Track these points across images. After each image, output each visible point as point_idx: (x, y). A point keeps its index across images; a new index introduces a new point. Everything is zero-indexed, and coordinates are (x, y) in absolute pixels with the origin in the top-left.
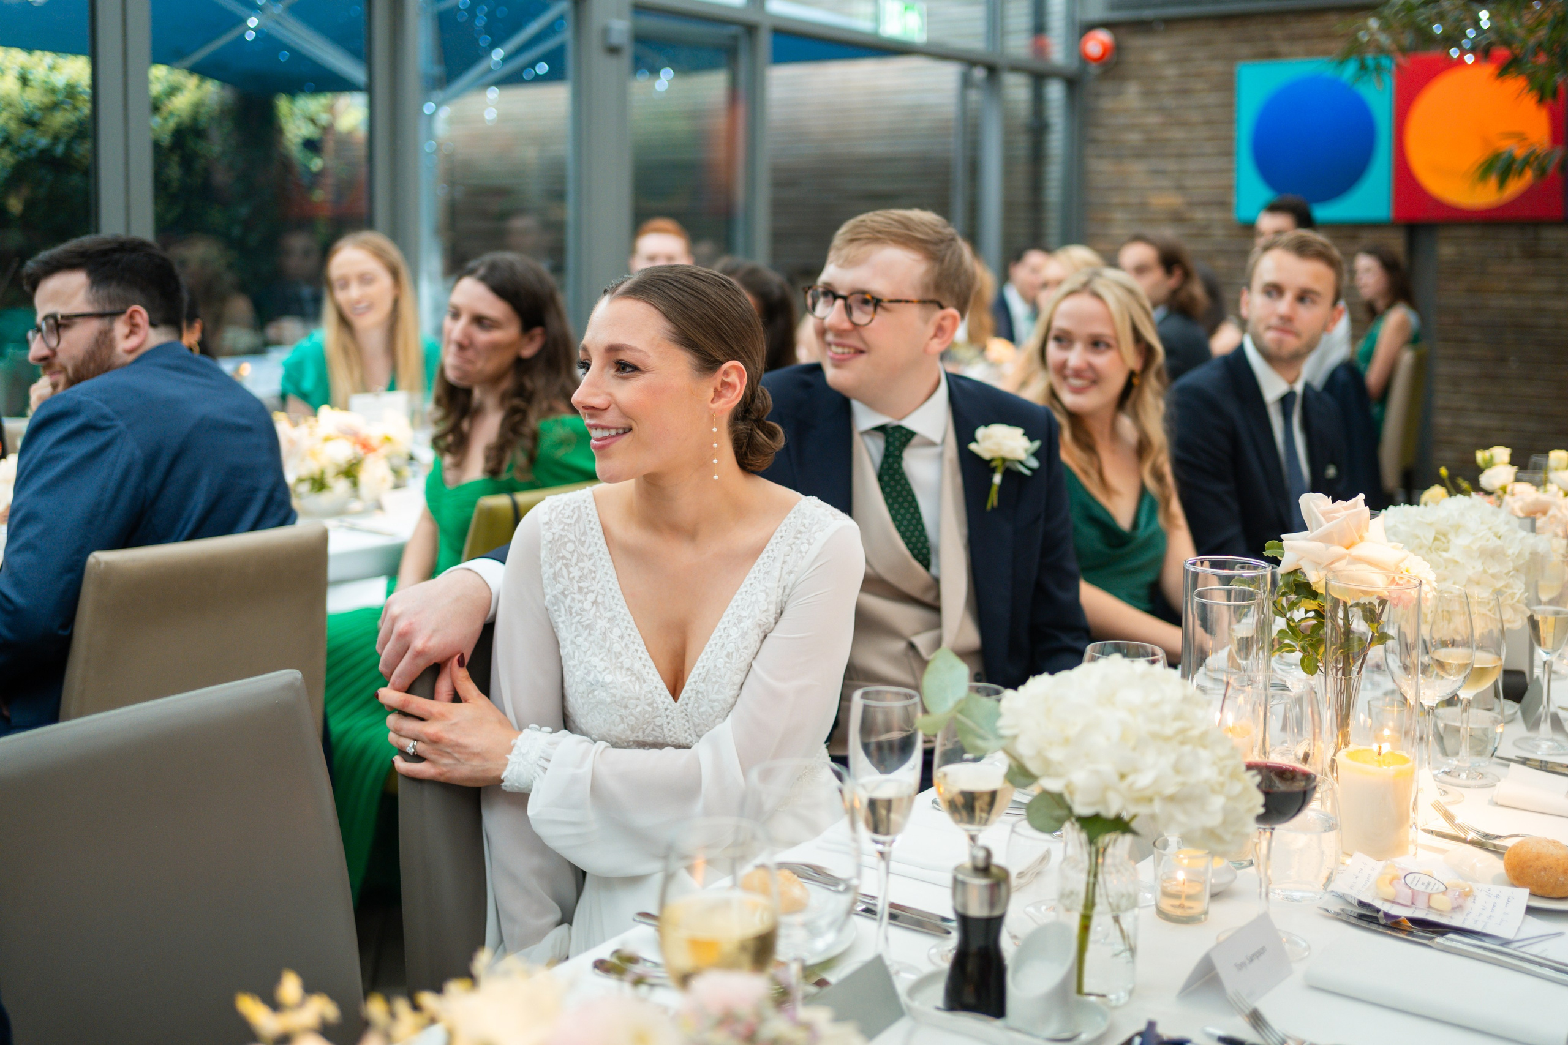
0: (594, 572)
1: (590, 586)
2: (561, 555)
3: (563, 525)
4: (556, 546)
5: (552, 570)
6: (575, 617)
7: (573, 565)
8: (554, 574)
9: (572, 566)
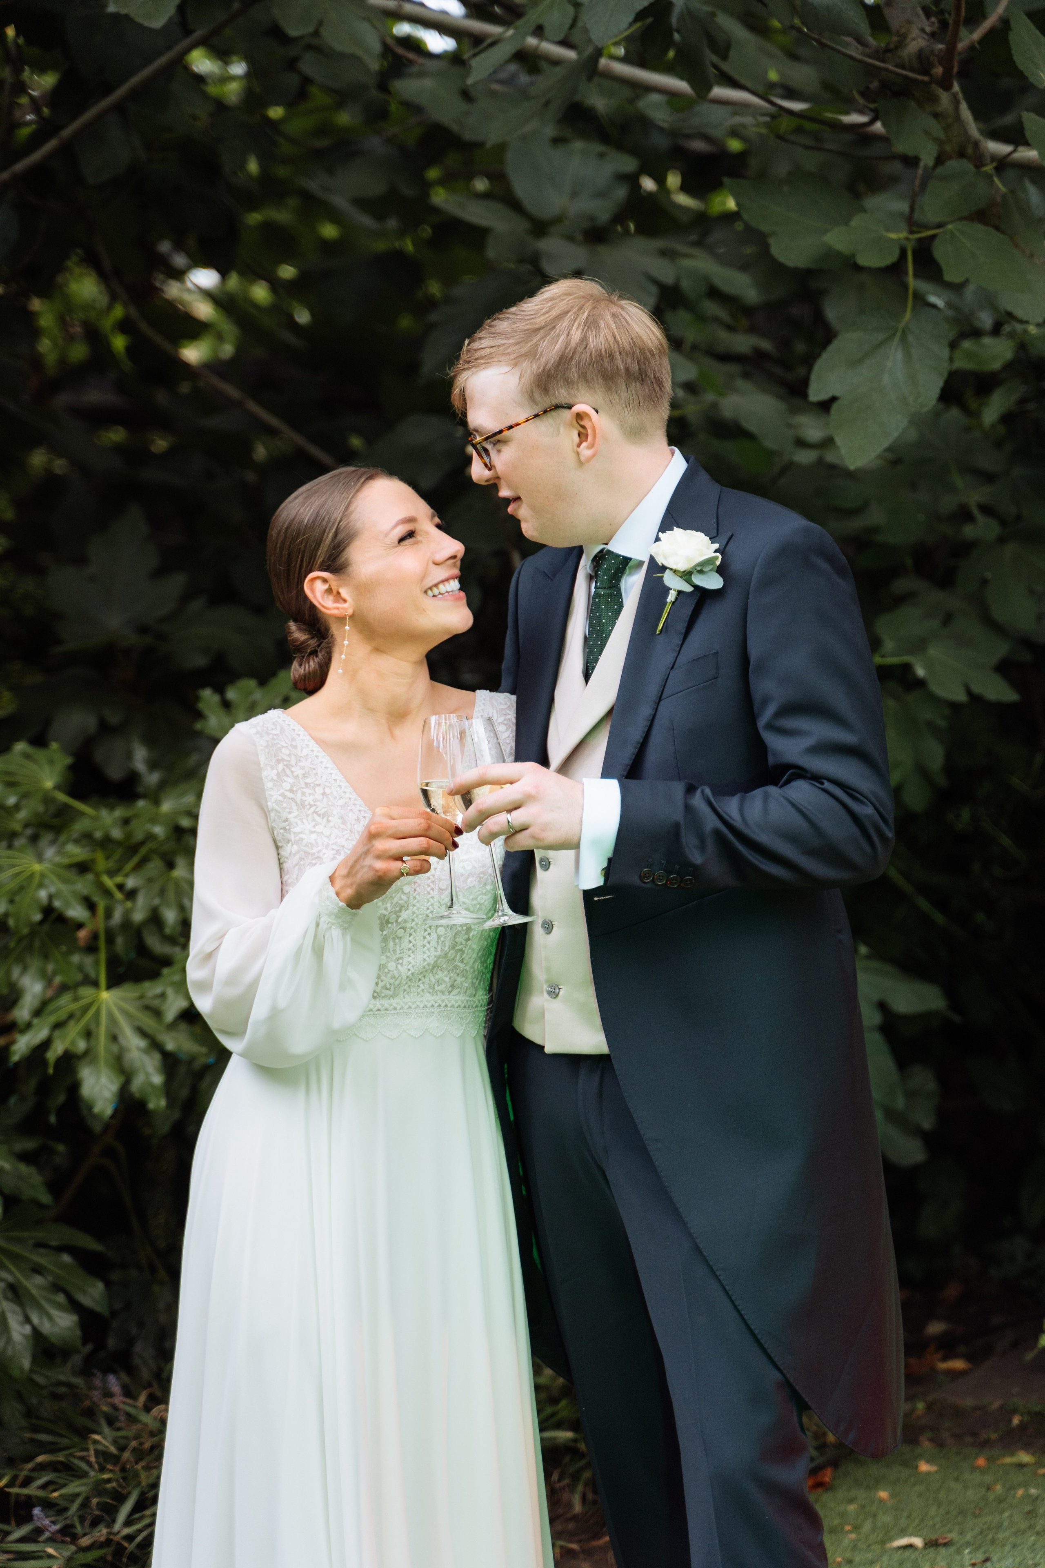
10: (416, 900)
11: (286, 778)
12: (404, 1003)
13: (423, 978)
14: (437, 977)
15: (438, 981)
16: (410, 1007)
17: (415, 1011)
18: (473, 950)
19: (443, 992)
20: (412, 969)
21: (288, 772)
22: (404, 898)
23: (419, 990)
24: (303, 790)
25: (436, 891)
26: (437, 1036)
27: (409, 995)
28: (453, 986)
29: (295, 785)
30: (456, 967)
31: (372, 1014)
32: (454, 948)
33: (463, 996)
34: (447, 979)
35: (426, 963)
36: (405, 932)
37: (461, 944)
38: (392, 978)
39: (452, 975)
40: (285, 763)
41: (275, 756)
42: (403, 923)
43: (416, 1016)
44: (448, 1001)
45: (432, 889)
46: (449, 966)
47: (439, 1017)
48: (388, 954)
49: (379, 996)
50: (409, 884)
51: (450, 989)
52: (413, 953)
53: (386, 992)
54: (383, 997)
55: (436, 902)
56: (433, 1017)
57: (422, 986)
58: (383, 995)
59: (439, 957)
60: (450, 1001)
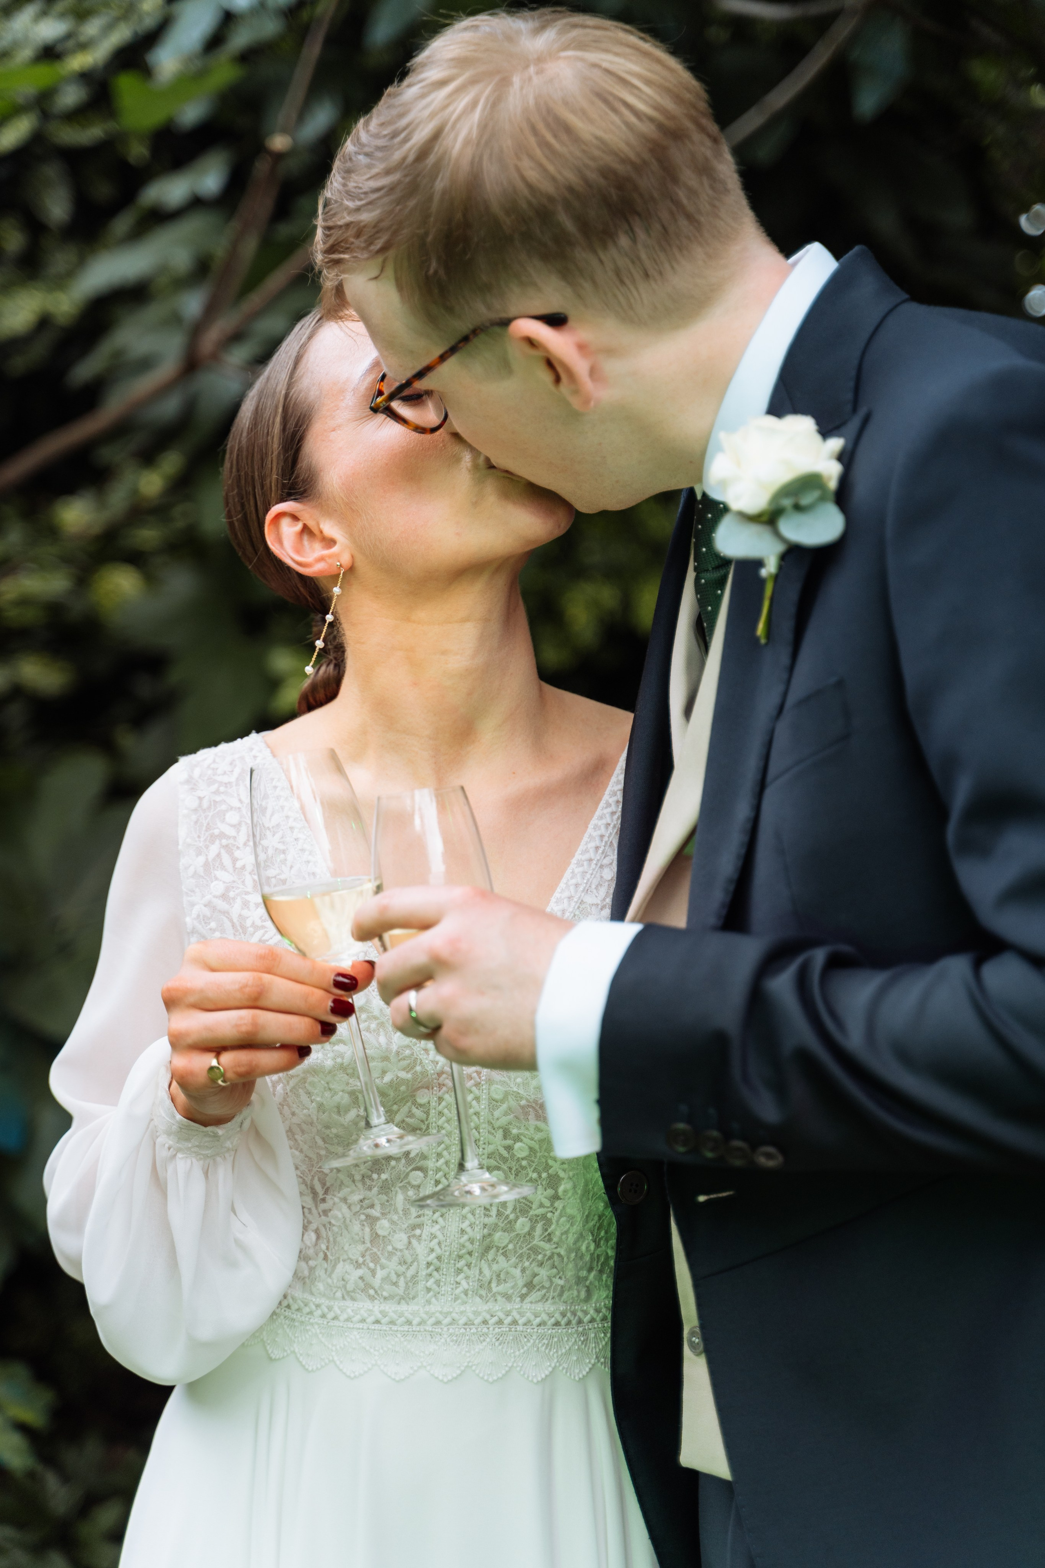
0: (284, 852)
1: (279, 874)
2: (216, 832)
3: (216, 786)
4: (206, 817)
5: (201, 859)
6: (252, 935)
7: (241, 846)
8: (206, 865)
9: (238, 848)
10: (444, 1118)
11: (219, 873)
12: (427, 1313)
13: (466, 1268)
14: (495, 1267)
15: (498, 1276)
16: (438, 1323)
17: (448, 1329)
18: (571, 1218)
19: (508, 1298)
20: (437, 1248)
21: (226, 860)
22: (418, 1113)
23: (458, 1291)
24: (246, 897)
25: (484, 1103)
26: (490, 1380)
27: (437, 1299)
28: (530, 1286)
29: (233, 887)
30: (535, 1250)
31: (365, 1327)
32: (528, 1212)
33: (554, 1303)
34: (517, 1272)
35: (466, 1237)
36: (426, 1176)
37: (541, 1205)
38: (400, 1264)
39: (527, 1264)
40: (224, 842)
41: (208, 828)
42: (418, 1159)
43: (448, 1340)
44: (519, 1313)
45: (477, 1099)
46: (521, 1248)
47: (497, 1344)
48: (395, 1218)
49: (378, 1295)
50: (428, 1088)
51: (524, 1291)
52: (442, 1216)
53: (388, 1290)
54: (385, 1298)
55: (483, 1123)
56: (484, 1344)
57: (464, 1284)
58: (385, 1294)
59: (495, 1228)
60: (522, 1314)
